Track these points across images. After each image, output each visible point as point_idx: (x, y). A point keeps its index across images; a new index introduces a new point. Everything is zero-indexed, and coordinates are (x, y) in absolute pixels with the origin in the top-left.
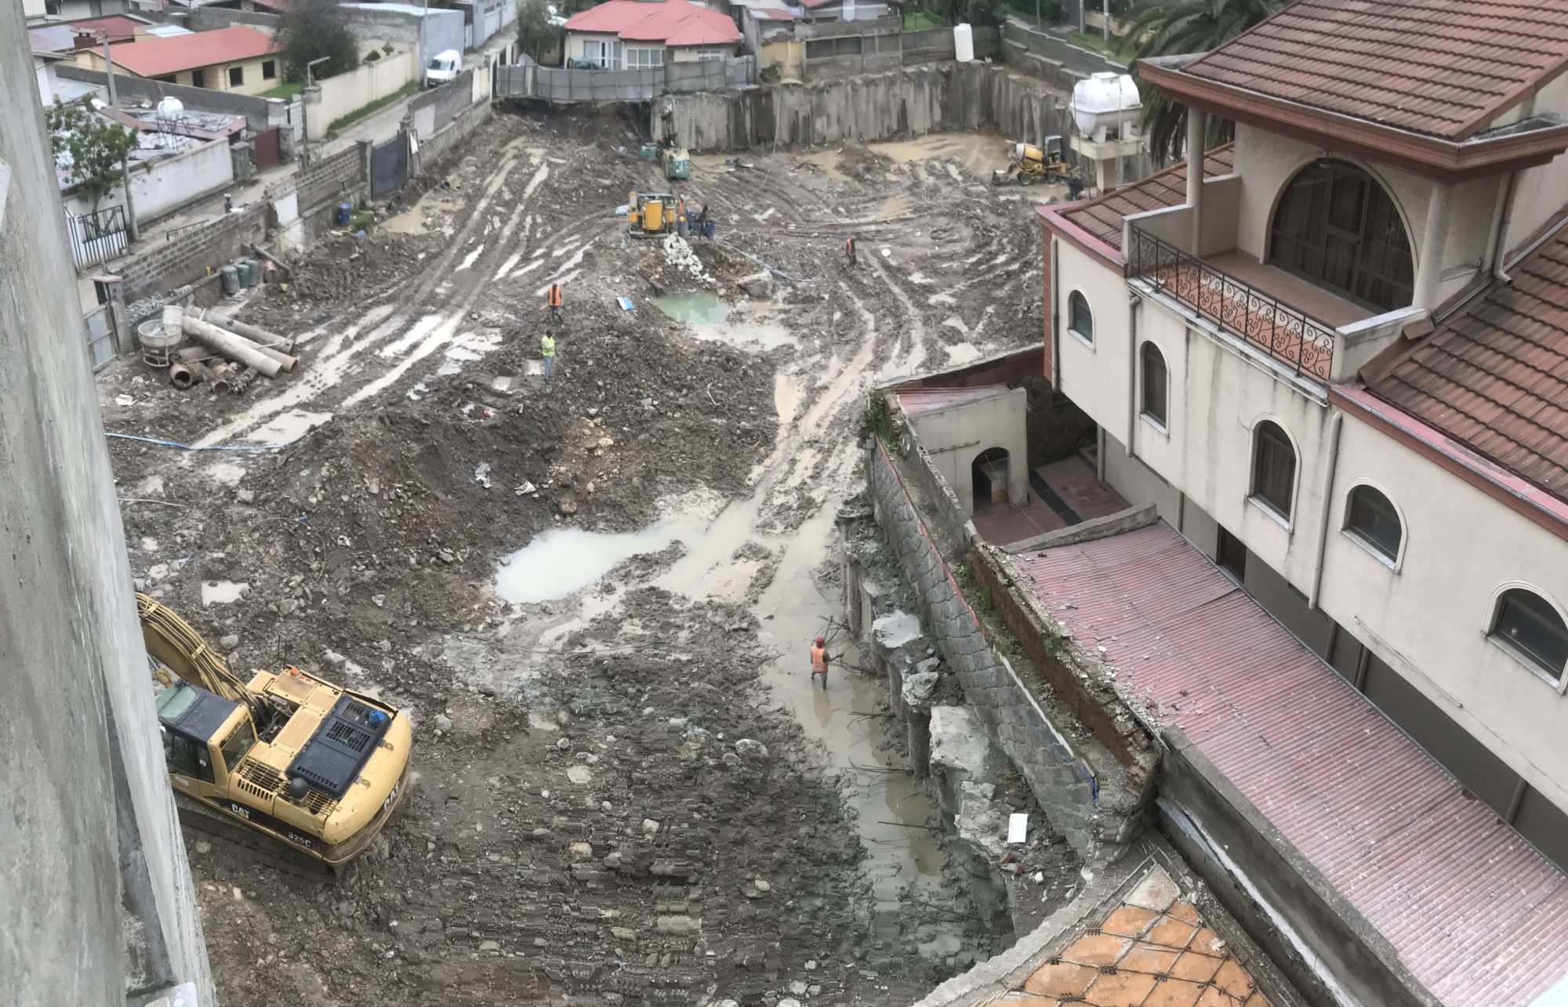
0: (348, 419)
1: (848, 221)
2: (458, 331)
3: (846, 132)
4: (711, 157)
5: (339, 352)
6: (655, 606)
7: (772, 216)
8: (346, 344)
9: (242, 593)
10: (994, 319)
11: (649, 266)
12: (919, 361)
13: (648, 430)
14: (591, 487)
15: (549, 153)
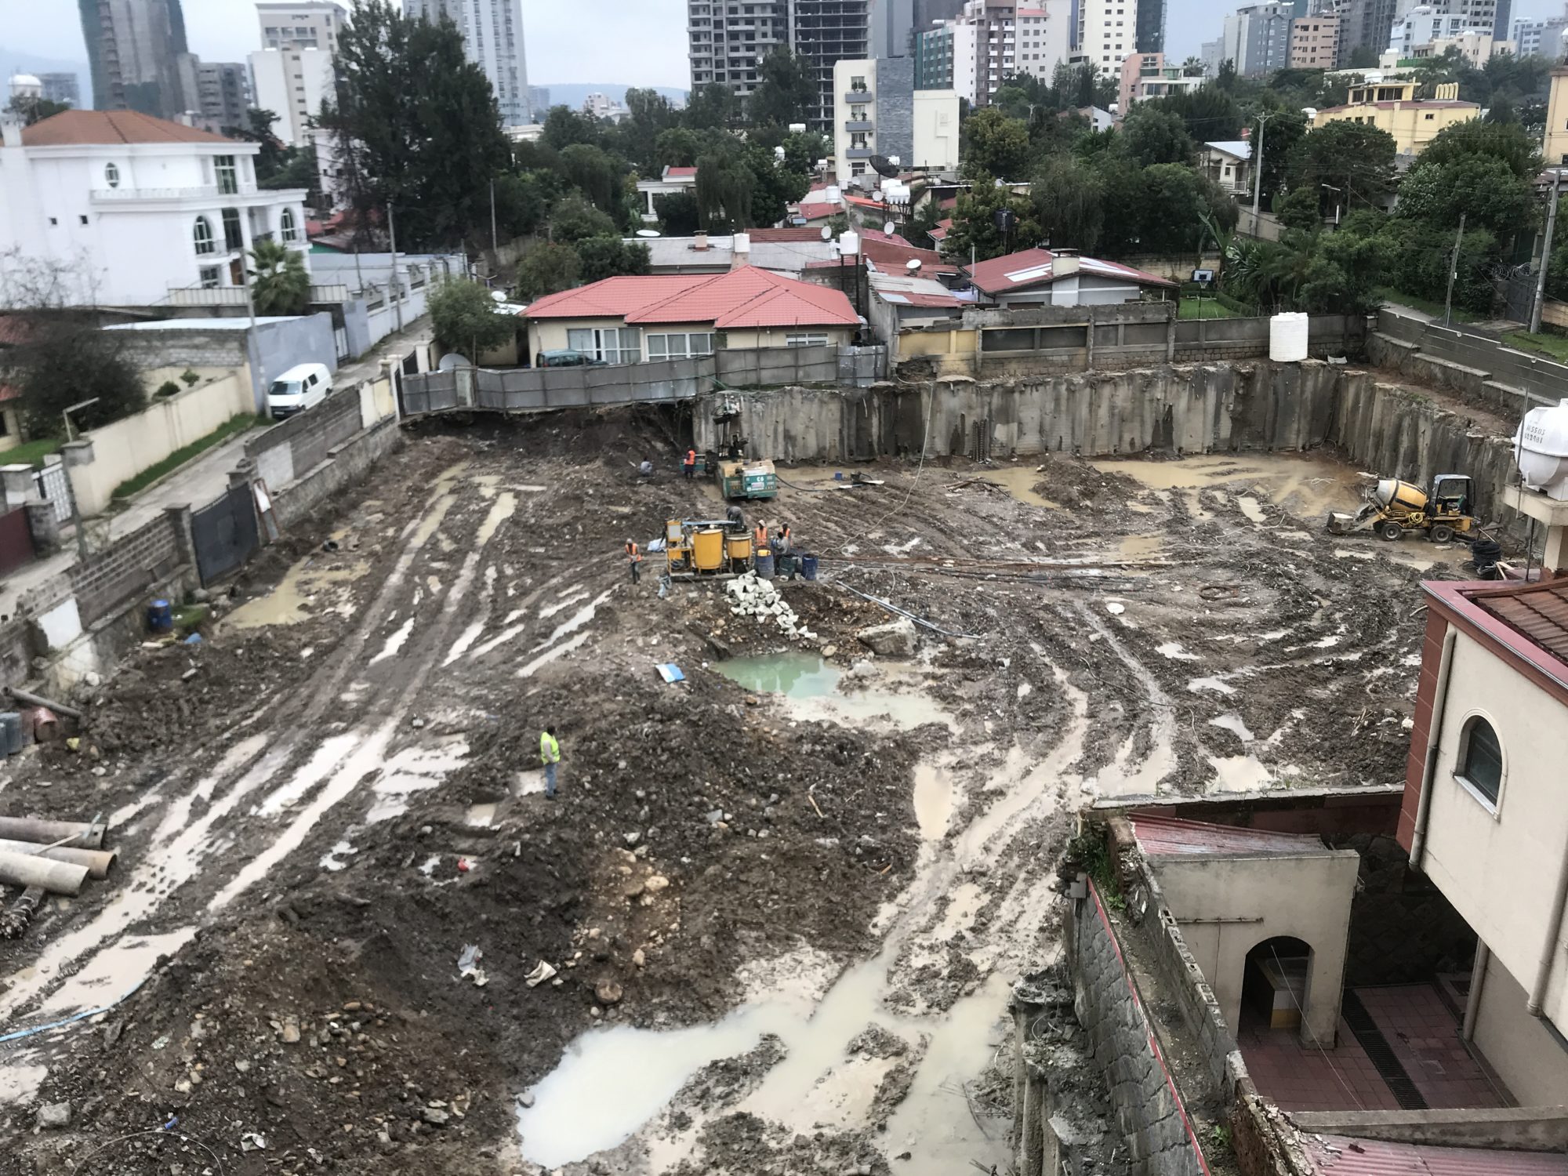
0: (224, 930)
1: (1050, 561)
2: (391, 751)
3: (1053, 444)
4: (810, 470)
6: (747, 1146)
7: (915, 548)
8: (199, 809)
10: (1305, 730)
11: (704, 618)
12: (1165, 773)
13: (718, 860)
14: (639, 956)
15: (513, 480)
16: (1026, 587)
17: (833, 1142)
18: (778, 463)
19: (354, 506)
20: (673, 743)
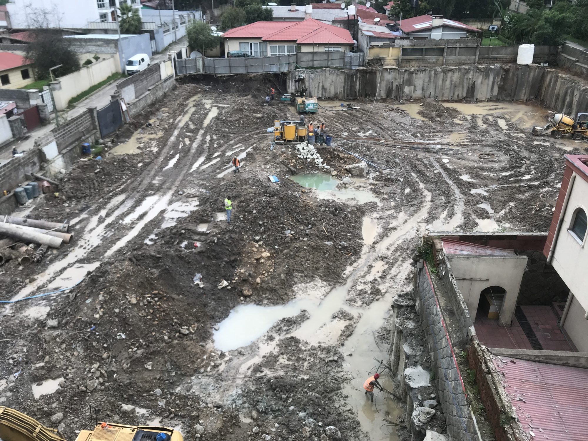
0: (110, 264)
1: (422, 141)
2: (170, 203)
3: (427, 95)
4: (331, 102)
5: (97, 226)
6: (294, 348)
7: (370, 134)
8: (101, 220)
9: (60, 385)
10: (514, 210)
11: (287, 159)
12: (458, 224)
13: (288, 248)
14: (258, 280)
15: (217, 102)
16: (412, 151)
17: (325, 349)
18: (319, 99)
19: (158, 110)
20: (273, 205)
